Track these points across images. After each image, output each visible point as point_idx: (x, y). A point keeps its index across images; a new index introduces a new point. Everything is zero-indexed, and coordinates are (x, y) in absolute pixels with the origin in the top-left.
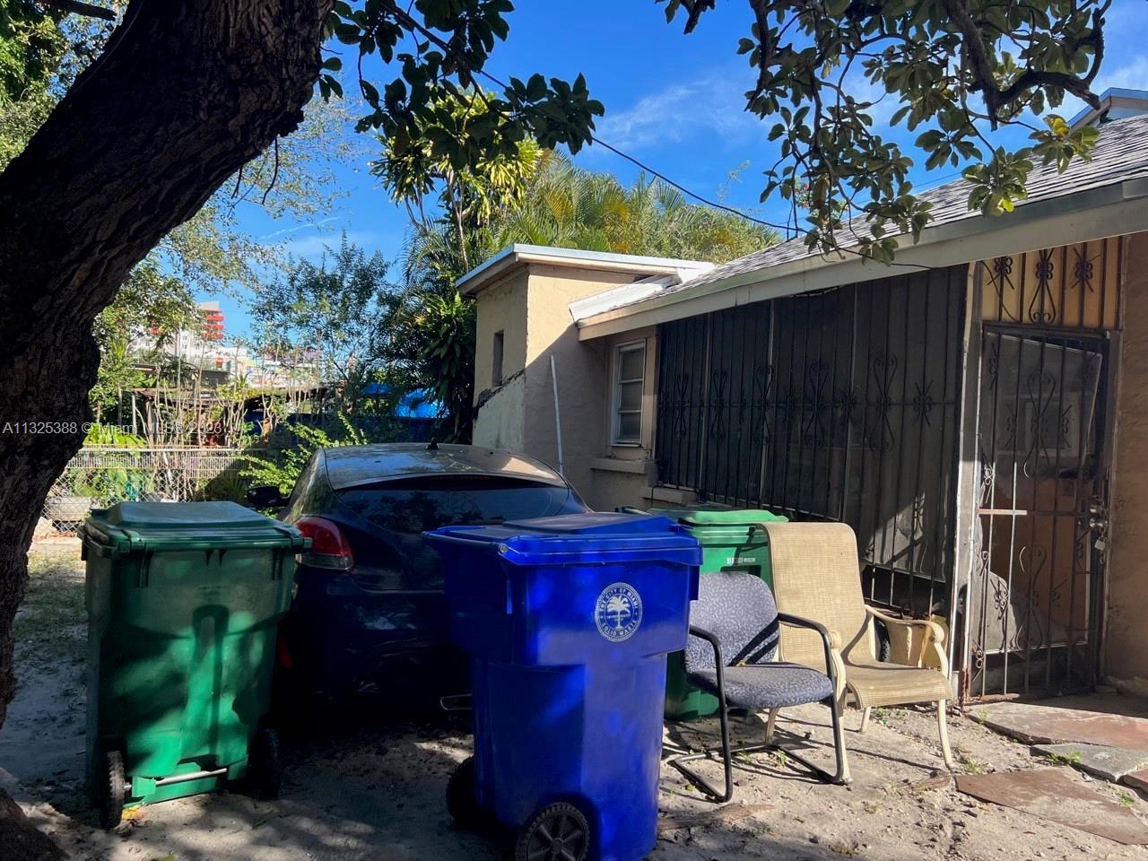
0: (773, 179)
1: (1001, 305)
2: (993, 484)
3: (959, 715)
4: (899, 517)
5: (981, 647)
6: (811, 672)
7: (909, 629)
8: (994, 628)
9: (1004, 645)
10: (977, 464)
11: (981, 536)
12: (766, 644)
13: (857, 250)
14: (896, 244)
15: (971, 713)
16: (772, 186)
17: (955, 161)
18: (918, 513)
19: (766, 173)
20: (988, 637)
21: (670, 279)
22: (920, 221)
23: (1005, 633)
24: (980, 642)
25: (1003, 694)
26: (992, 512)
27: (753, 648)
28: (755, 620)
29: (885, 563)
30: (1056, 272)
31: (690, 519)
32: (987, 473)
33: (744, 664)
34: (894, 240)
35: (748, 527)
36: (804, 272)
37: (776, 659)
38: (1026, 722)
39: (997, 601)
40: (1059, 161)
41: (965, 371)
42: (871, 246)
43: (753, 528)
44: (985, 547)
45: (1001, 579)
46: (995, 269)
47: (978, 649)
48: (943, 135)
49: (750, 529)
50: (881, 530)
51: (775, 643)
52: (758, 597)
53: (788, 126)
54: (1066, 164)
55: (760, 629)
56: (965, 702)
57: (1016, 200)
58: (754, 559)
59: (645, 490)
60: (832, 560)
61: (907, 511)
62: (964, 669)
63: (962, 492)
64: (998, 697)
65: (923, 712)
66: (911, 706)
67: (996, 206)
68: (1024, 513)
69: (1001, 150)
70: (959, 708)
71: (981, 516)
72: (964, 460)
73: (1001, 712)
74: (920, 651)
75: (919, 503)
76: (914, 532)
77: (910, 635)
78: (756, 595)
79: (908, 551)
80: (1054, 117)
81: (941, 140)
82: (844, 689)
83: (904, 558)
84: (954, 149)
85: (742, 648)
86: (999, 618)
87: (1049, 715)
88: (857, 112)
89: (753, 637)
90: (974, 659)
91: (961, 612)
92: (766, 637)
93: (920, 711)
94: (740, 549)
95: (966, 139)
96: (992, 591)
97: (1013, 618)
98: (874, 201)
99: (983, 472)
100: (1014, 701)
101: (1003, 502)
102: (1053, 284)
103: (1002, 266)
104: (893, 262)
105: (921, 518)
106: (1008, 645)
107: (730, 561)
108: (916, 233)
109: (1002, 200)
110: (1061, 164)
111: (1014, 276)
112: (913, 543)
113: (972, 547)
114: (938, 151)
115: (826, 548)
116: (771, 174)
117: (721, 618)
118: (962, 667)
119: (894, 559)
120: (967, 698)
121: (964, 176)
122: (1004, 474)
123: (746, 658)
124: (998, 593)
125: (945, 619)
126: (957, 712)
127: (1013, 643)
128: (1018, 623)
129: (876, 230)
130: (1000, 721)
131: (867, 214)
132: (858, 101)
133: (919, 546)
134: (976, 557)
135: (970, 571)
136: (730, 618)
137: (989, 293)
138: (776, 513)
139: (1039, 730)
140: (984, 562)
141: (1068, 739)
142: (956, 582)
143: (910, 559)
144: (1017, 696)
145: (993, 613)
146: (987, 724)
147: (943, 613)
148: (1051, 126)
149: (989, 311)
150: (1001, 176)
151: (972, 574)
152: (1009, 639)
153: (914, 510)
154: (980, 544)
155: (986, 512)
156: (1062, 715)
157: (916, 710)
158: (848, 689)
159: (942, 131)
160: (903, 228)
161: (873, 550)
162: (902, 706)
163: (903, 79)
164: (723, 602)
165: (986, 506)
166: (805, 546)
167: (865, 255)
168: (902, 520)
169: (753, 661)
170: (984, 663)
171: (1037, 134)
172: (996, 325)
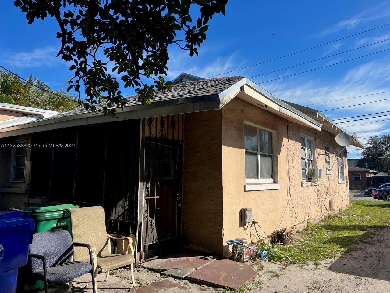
0: (71, 84)
1: (151, 133)
2: (149, 189)
3: (139, 267)
4: (121, 202)
5: (146, 243)
6: (84, 263)
7: (123, 240)
8: (150, 235)
9: (153, 241)
10: (144, 183)
11: (146, 206)
12: (68, 255)
13: (102, 111)
14: (116, 111)
15: (143, 266)
16: (71, 86)
17: (133, 86)
18: (127, 200)
19: (69, 81)
20: (149, 239)
21: (40, 116)
22: (123, 104)
23: (153, 237)
24: (146, 241)
25: (153, 257)
26: (149, 198)
27: (62, 258)
28: (63, 247)
29: (116, 218)
30: (166, 123)
31: (37, 211)
32: (147, 185)
33: (58, 265)
34: (115, 110)
35: (63, 211)
36: (88, 118)
37: (72, 260)
38: (159, 265)
39: (151, 227)
40: (162, 91)
41: (140, 153)
42: (107, 111)
43: (65, 211)
44: (147, 210)
45: (152, 219)
46: (149, 121)
47: (145, 244)
48: (129, 78)
49: (63, 212)
50: (115, 207)
51: (71, 254)
52: (65, 238)
53: (77, 66)
54: (164, 92)
55: (65, 250)
56: (141, 262)
57: (151, 101)
58: (65, 223)
59: (26, 200)
60: (95, 220)
61: (123, 200)
62: (141, 251)
63: (140, 192)
64: (152, 258)
65: (128, 269)
66: (124, 267)
67: (146, 102)
68: (158, 197)
69: (146, 85)
70: (140, 265)
71: (146, 199)
72: (140, 182)
73: (152, 263)
74: (127, 247)
75: (127, 197)
76: (125, 207)
77: (124, 243)
78: (64, 237)
79: (123, 213)
80: (160, 77)
81: (129, 79)
82: (97, 267)
83: (122, 216)
84: (133, 82)
85: (57, 259)
86: (152, 232)
87: (166, 261)
88: (102, 65)
89: (62, 254)
90: (144, 247)
91: (140, 232)
92: (68, 253)
93: (127, 269)
94: (59, 220)
95: (136, 80)
96: (149, 224)
97: (156, 231)
98: (109, 96)
99: (146, 185)
100: (157, 259)
101: (152, 194)
102: (165, 127)
103: (150, 120)
104: (115, 116)
105: (127, 201)
106: (155, 241)
107: (55, 225)
108: (122, 108)
109: (147, 100)
110: (163, 91)
111: (154, 124)
112: (125, 210)
113: (143, 210)
114: (128, 82)
115: (93, 216)
116: (70, 82)
117: (49, 248)
118: (140, 250)
119: (119, 216)
120: (142, 260)
121: (136, 91)
122: (153, 185)
123: (59, 263)
124: (151, 224)
125: (135, 235)
126: (139, 266)
127: (156, 240)
128: (157, 233)
129: (109, 105)
130: (152, 266)
131: (107, 100)
132: (102, 62)
133: (127, 212)
134: (144, 213)
135: (143, 218)
136: (53, 248)
137: (147, 128)
138: (75, 204)
139: (163, 267)
140: (147, 214)
141: (171, 268)
142: (138, 222)
143: (124, 216)
144: (157, 257)
145: (150, 231)
146: (148, 269)
147: (134, 233)
148: (160, 80)
149: (147, 134)
150: (146, 93)
151: (143, 219)
152: (155, 239)
153: (125, 199)
154: (146, 209)
155: (147, 198)
156: (170, 261)
157: (126, 268)
158: (98, 267)
159: (129, 76)
160: (118, 106)
161: (112, 214)
162: (121, 268)
163: (115, 57)
164: (50, 242)
165: (147, 196)
166: (85, 216)
167: (105, 113)
168: (122, 203)
169: (62, 263)
170: (147, 248)
171: (156, 82)
172: (149, 138)
